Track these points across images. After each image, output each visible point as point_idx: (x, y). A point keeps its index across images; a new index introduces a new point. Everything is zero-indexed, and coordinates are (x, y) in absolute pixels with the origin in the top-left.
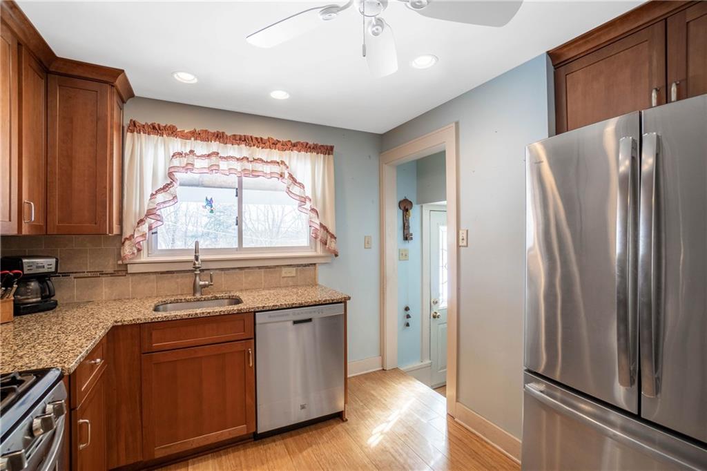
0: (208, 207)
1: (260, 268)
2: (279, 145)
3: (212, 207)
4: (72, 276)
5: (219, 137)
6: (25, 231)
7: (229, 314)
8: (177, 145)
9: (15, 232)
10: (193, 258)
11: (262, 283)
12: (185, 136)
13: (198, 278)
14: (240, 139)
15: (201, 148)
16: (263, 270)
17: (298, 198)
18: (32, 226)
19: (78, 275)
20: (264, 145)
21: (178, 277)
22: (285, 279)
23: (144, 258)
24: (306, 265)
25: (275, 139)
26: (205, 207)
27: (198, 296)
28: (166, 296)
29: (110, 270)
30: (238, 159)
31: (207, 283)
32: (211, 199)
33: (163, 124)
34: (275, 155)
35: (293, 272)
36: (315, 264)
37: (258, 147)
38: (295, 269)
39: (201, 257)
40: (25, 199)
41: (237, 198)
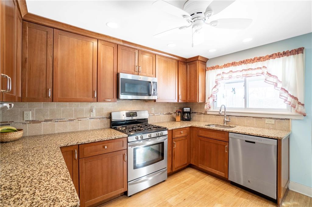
0: (233, 92)
1: (253, 117)
2: (262, 59)
3: (235, 91)
4: (196, 113)
5: (233, 64)
6: (180, 101)
7: (219, 130)
8: (219, 71)
9: (177, 102)
10: (219, 110)
11: (254, 125)
12: (221, 68)
13: (225, 118)
14: (242, 62)
15: (226, 70)
16: (255, 119)
17: (272, 83)
18: (182, 100)
19: (197, 113)
20: (253, 62)
21: (221, 117)
22: (268, 125)
23: (212, 109)
24: (282, 119)
25: (258, 57)
26: (232, 92)
27: (225, 124)
28: (218, 123)
29: (204, 113)
30: (241, 71)
31: (228, 120)
32: (234, 88)
33: (214, 66)
34: (259, 64)
35: (273, 121)
36: (289, 119)
37: (250, 63)
38: (274, 120)
39: (227, 111)
40: (180, 94)
41: (244, 87)
